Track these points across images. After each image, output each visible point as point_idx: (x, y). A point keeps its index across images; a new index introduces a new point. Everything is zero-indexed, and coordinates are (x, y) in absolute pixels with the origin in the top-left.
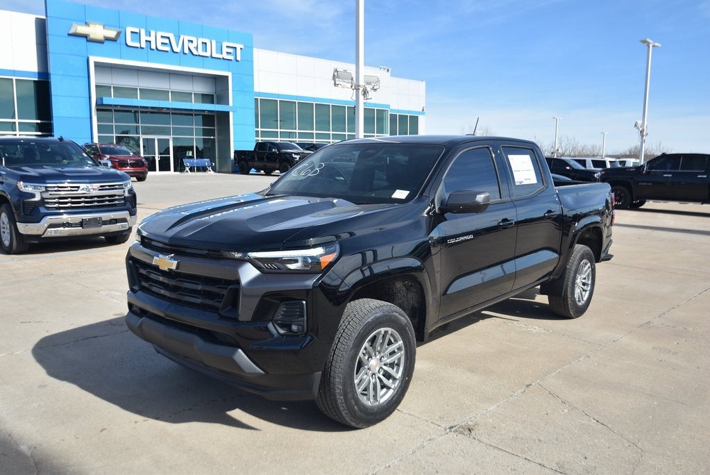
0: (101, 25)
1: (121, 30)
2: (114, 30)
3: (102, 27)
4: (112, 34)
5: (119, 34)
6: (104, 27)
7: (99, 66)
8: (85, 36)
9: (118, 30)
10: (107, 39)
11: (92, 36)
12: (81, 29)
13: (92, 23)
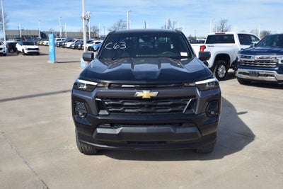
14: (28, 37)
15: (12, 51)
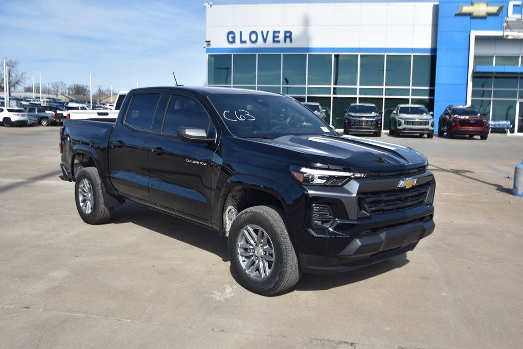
0: (485, 3)
1: (504, 4)
2: (498, 6)
3: (486, 4)
4: (494, 9)
5: (500, 9)
6: (487, 5)
7: (479, 39)
8: (470, 15)
9: (501, 5)
10: (490, 14)
11: (475, 14)
12: (467, 9)
13: (477, 3)
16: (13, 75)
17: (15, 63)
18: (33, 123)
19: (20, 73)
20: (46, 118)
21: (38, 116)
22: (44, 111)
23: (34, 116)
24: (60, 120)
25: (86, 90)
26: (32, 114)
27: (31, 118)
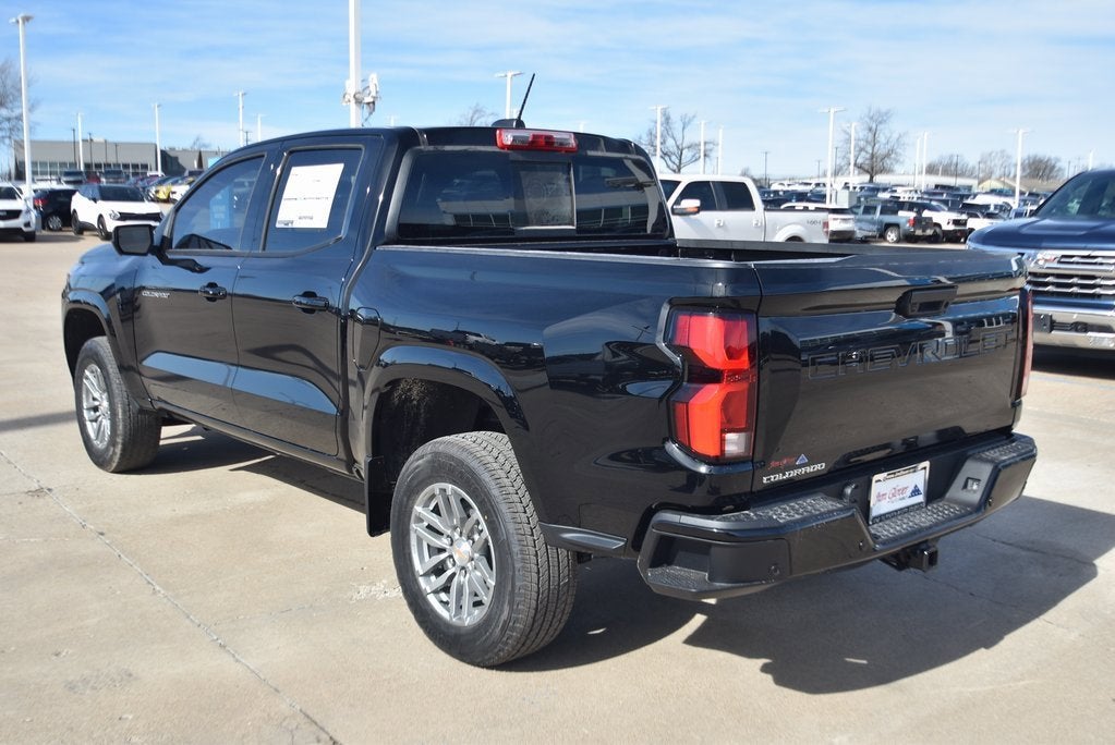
14: (113, 171)
15: (55, 222)
16: (882, 138)
17: (886, 114)
18: (866, 237)
19: (895, 136)
20: (897, 225)
21: (880, 222)
22: (896, 213)
23: (873, 222)
24: (924, 231)
25: (1054, 167)
26: (869, 217)
27: (864, 225)
